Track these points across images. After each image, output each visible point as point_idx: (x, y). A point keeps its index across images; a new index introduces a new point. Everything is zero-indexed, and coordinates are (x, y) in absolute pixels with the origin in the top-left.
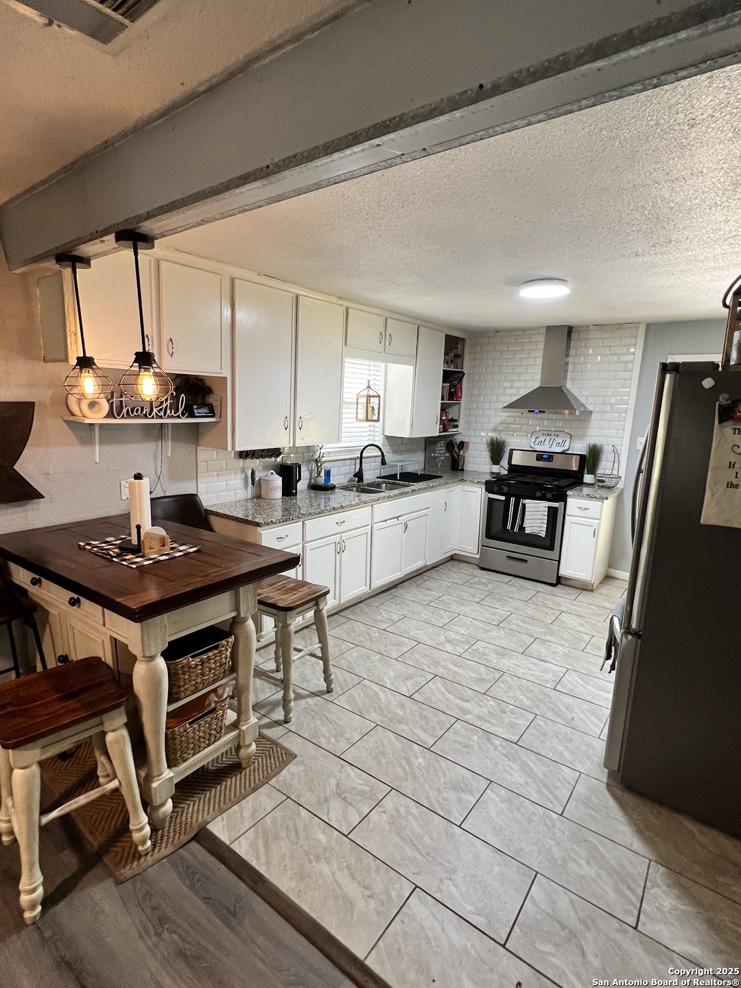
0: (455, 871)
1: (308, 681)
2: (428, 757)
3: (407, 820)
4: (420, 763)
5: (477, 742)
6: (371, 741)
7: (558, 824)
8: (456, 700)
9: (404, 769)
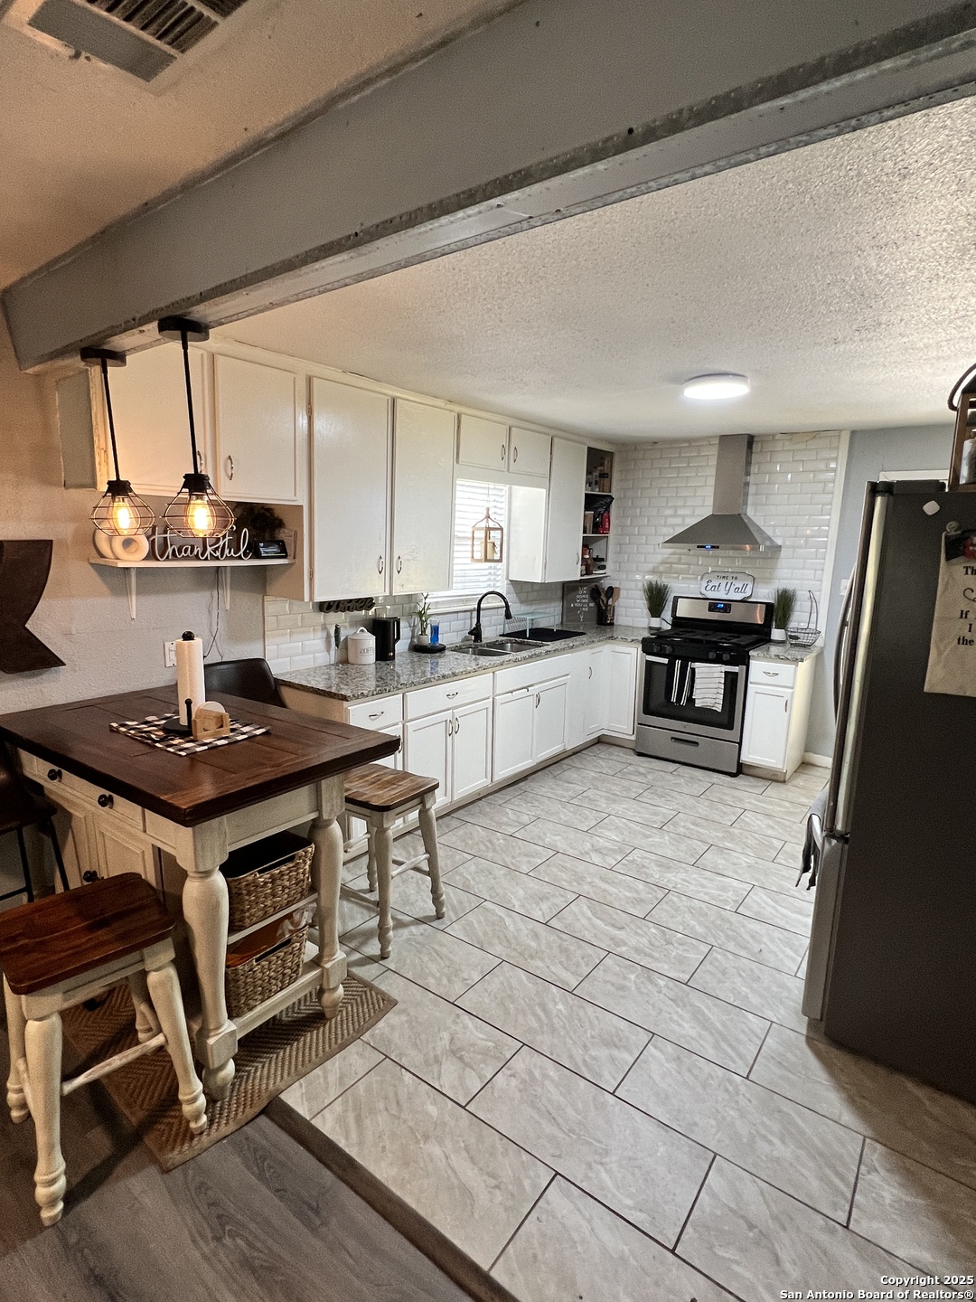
0: (606, 1152)
1: (412, 904)
2: (571, 1002)
3: (543, 1086)
4: (560, 1011)
5: (635, 982)
6: (495, 983)
7: (742, 1089)
8: (607, 928)
9: (539, 1019)
